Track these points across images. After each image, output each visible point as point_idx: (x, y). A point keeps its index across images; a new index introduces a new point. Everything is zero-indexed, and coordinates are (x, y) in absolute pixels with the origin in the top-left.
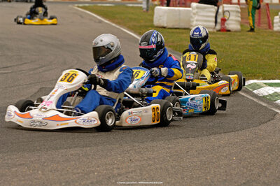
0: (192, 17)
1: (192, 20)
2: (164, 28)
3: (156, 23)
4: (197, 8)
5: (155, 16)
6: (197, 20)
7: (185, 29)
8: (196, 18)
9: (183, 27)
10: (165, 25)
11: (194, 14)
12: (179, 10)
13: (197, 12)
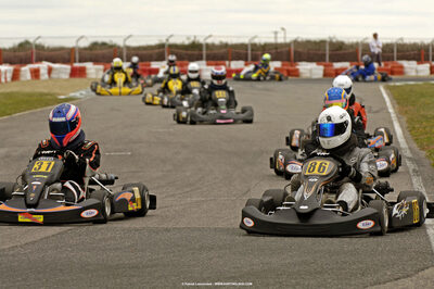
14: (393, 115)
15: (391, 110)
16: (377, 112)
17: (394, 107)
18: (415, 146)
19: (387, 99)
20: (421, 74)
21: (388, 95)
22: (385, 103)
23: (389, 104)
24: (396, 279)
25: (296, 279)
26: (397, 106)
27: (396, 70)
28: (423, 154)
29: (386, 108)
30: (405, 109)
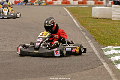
0: (112, 12)
1: (112, 14)
2: (97, 18)
3: (93, 16)
4: (114, 7)
5: (92, 12)
6: (114, 14)
7: (109, 19)
8: (114, 13)
9: (108, 18)
10: (98, 17)
11: (113, 11)
12: (106, 9)
13: (114, 10)
14: (72, 17)
15: (71, 15)
16: (66, 16)
17: (71, 14)
18: (82, 27)
19: (68, 12)
20: (75, 4)
21: (68, 10)
22: (68, 13)
23: (69, 13)
24: (92, 69)
25: (61, 68)
26: (72, 14)
27: (67, 2)
28: (86, 29)
29: (68, 15)
30: (75, 15)
